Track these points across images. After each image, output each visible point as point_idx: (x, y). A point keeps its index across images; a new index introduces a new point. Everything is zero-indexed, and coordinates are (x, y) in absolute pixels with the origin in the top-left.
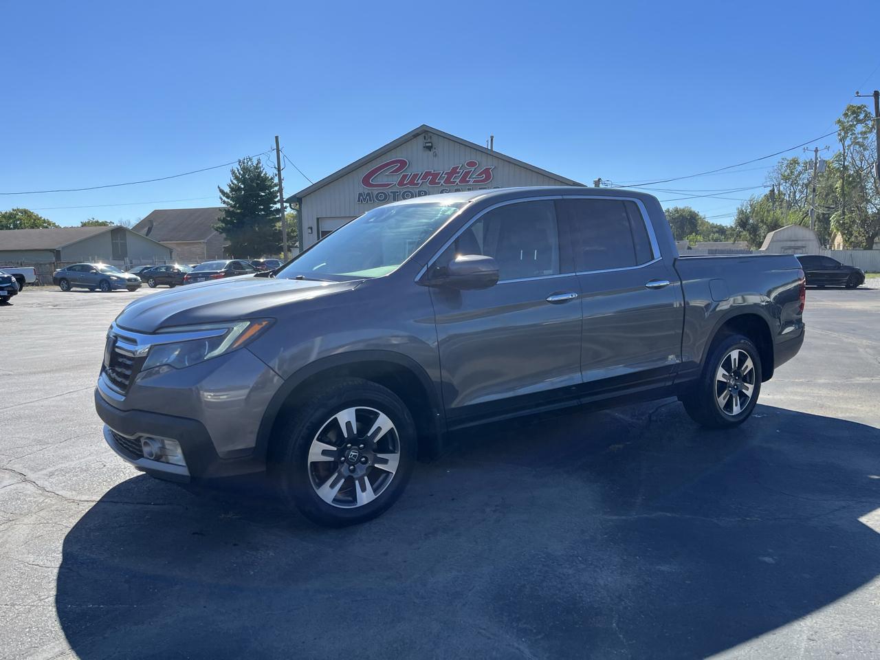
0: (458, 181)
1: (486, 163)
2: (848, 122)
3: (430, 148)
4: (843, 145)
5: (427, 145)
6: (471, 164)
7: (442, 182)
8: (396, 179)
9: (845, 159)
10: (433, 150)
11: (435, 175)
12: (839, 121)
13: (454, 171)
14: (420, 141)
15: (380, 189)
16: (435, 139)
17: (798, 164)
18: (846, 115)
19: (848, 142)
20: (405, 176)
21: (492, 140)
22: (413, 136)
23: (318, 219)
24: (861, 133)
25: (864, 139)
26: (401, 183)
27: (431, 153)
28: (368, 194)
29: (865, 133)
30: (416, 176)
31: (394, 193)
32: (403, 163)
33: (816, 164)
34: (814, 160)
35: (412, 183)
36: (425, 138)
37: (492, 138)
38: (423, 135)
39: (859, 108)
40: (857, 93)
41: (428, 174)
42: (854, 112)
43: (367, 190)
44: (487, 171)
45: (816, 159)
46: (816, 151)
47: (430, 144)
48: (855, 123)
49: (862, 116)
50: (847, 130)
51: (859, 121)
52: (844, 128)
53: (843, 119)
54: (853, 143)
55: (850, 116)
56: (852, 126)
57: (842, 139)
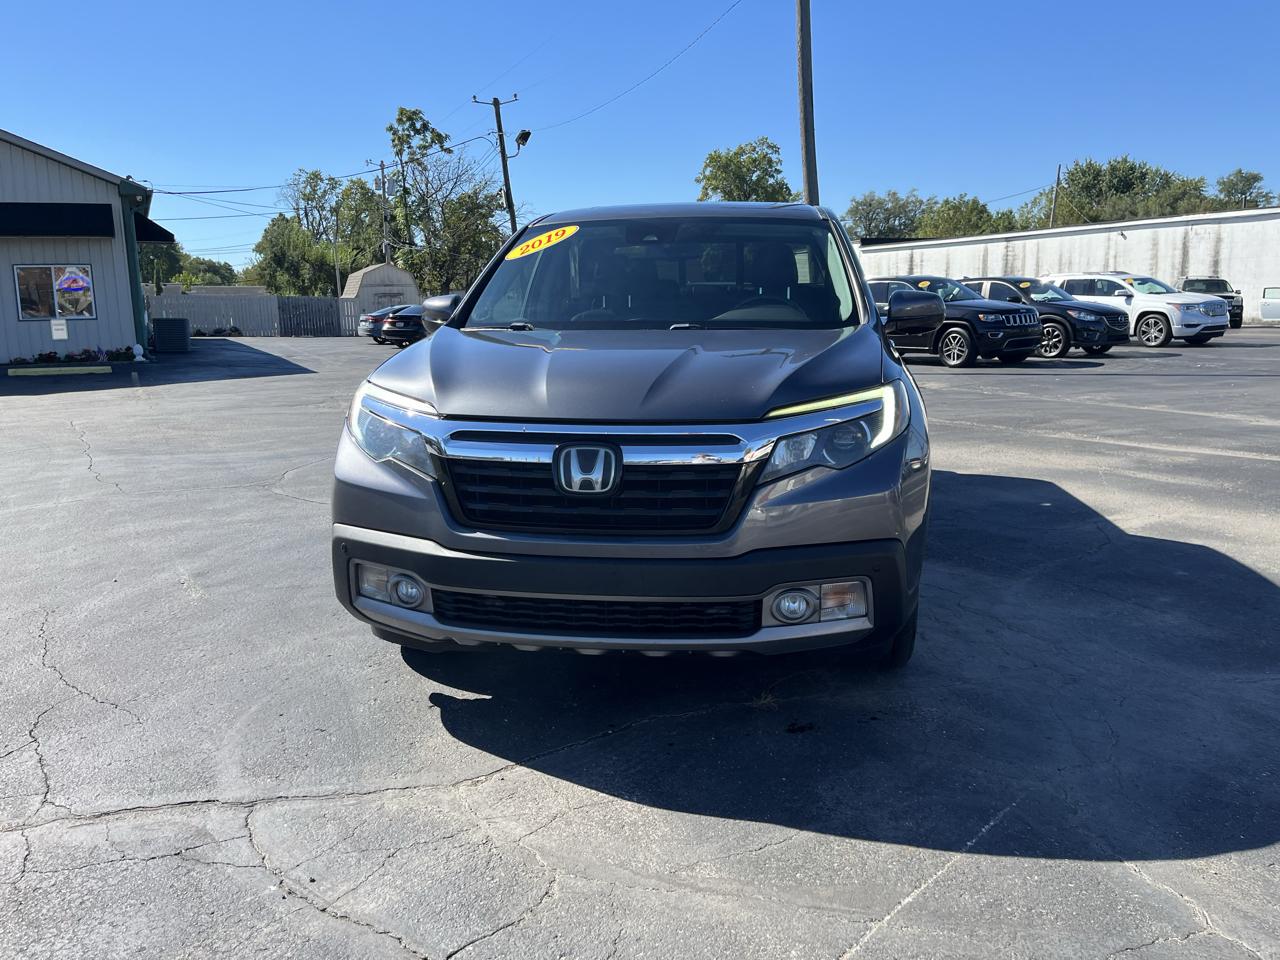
2: (401, 130)
4: (401, 160)
9: (404, 180)
12: (391, 128)
17: (322, 180)
18: (400, 121)
19: (405, 158)
24: (420, 148)
25: (423, 155)
29: (425, 148)
33: (384, 183)
34: (380, 177)
39: (414, 113)
40: (474, 97)
42: (409, 118)
45: (384, 177)
46: (381, 166)
48: (412, 133)
49: (418, 125)
50: (401, 142)
51: (417, 132)
52: (399, 138)
53: (396, 126)
54: (412, 160)
55: (404, 123)
56: (409, 136)
57: (399, 153)
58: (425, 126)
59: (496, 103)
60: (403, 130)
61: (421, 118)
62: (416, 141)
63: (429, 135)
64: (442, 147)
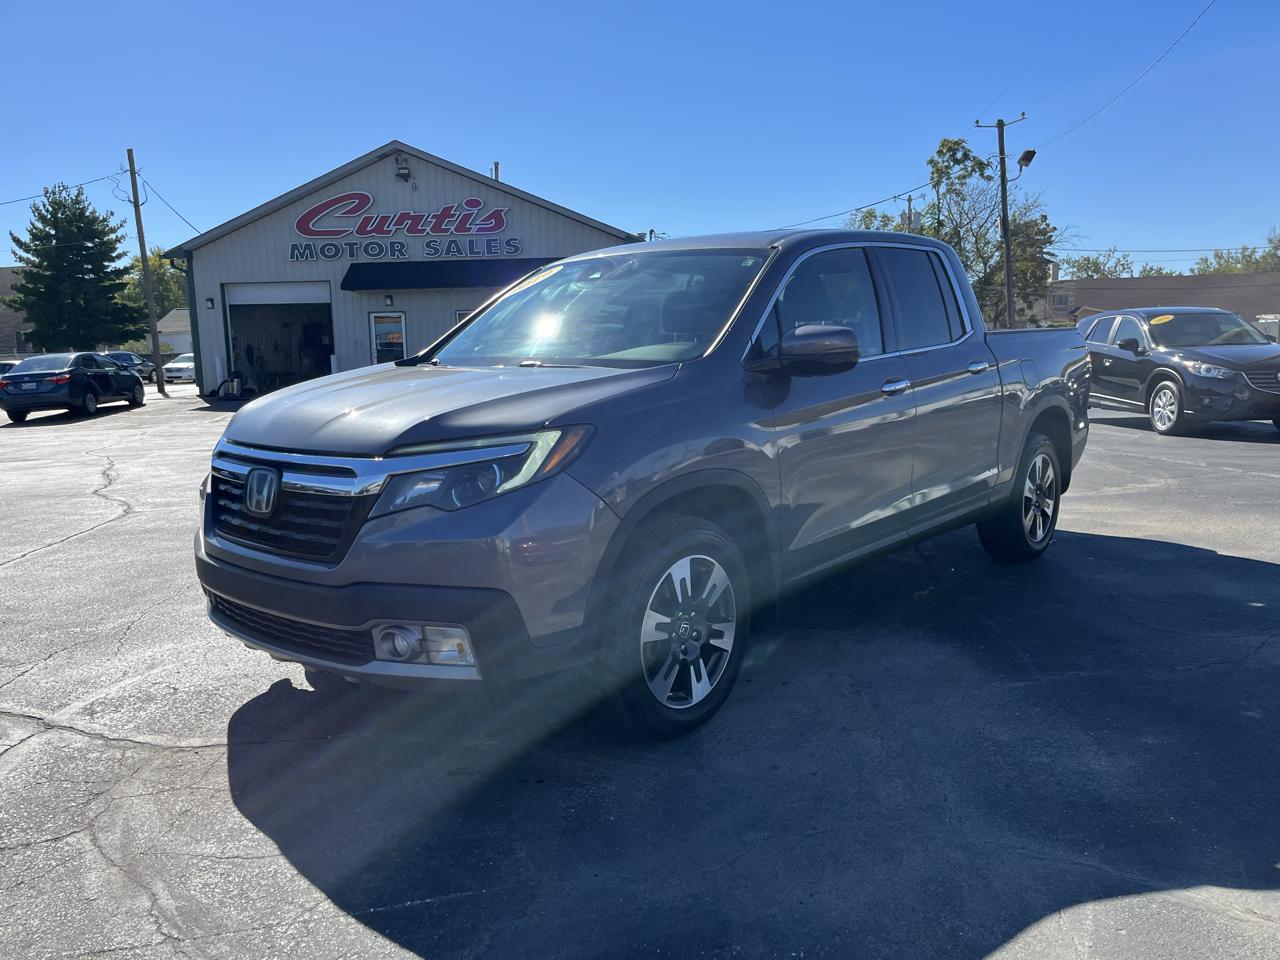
0: (453, 228)
1: (495, 203)
2: (941, 162)
3: (406, 177)
4: (938, 192)
5: (402, 171)
6: (473, 203)
7: (428, 229)
8: (352, 224)
9: (940, 211)
10: (411, 181)
11: (417, 219)
12: (931, 162)
13: (447, 212)
14: (389, 165)
15: (328, 240)
16: (413, 164)
18: (940, 152)
19: (943, 189)
20: (367, 221)
21: (497, 168)
22: (379, 157)
23: (222, 285)
24: (959, 178)
25: (962, 184)
26: (362, 230)
27: (408, 186)
28: (308, 247)
29: (964, 177)
30: (384, 219)
31: (351, 245)
32: (364, 200)
33: (910, 217)
34: (907, 212)
35: (379, 229)
36: (397, 160)
37: (497, 164)
38: (394, 156)
39: (957, 143)
40: (977, 122)
41: (404, 216)
42: (950, 149)
43: (304, 240)
44: (497, 215)
45: (910, 210)
46: (910, 200)
47: (406, 171)
48: (952, 163)
49: (959, 155)
50: (941, 173)
51: (957, 162)
52: (938, 170)
53: (936, 158)
54: (949, 191)
55: (945, 154)
56: (947, 167)
57: (936, 185)
58: (966, 156)
59: (1001, 125)
60: (943, 162)
61: (963, 148)
62: (957, 170)
63: (969, 163)
64: (982, 175)
